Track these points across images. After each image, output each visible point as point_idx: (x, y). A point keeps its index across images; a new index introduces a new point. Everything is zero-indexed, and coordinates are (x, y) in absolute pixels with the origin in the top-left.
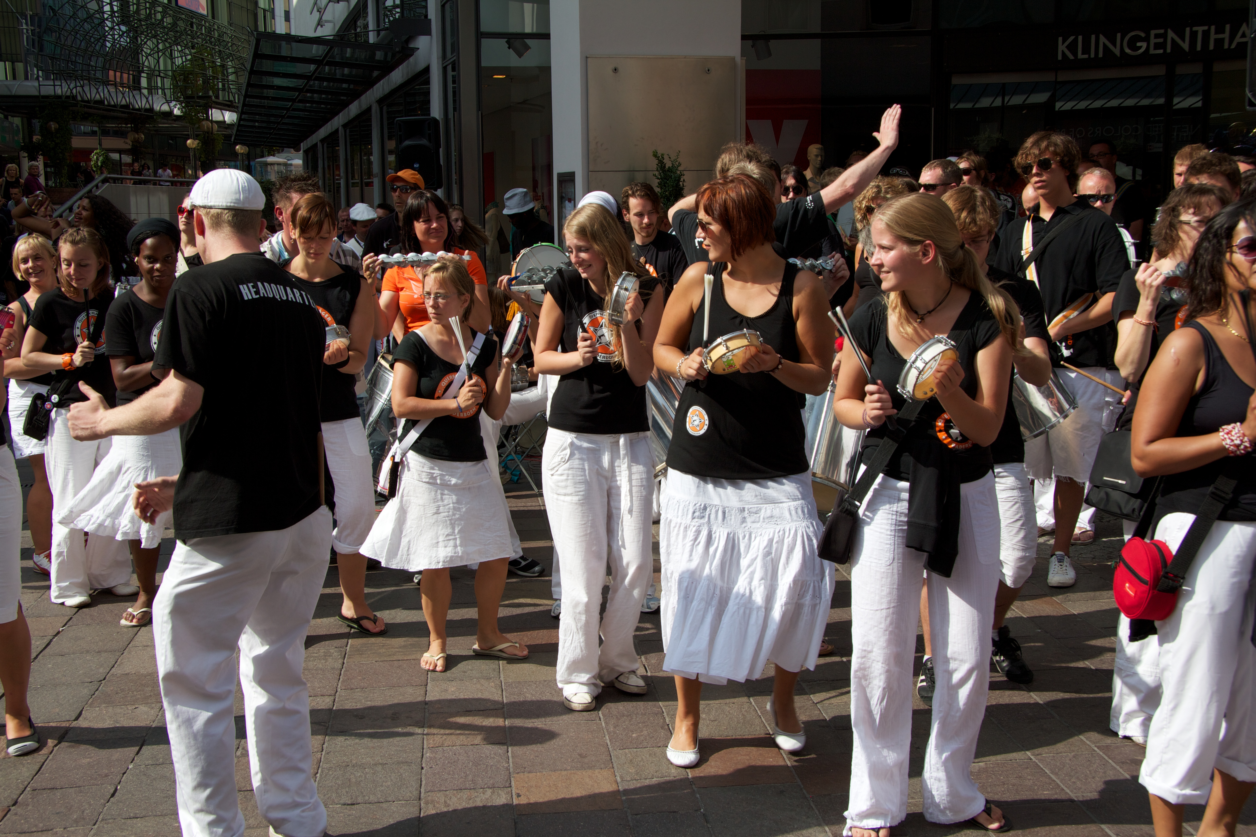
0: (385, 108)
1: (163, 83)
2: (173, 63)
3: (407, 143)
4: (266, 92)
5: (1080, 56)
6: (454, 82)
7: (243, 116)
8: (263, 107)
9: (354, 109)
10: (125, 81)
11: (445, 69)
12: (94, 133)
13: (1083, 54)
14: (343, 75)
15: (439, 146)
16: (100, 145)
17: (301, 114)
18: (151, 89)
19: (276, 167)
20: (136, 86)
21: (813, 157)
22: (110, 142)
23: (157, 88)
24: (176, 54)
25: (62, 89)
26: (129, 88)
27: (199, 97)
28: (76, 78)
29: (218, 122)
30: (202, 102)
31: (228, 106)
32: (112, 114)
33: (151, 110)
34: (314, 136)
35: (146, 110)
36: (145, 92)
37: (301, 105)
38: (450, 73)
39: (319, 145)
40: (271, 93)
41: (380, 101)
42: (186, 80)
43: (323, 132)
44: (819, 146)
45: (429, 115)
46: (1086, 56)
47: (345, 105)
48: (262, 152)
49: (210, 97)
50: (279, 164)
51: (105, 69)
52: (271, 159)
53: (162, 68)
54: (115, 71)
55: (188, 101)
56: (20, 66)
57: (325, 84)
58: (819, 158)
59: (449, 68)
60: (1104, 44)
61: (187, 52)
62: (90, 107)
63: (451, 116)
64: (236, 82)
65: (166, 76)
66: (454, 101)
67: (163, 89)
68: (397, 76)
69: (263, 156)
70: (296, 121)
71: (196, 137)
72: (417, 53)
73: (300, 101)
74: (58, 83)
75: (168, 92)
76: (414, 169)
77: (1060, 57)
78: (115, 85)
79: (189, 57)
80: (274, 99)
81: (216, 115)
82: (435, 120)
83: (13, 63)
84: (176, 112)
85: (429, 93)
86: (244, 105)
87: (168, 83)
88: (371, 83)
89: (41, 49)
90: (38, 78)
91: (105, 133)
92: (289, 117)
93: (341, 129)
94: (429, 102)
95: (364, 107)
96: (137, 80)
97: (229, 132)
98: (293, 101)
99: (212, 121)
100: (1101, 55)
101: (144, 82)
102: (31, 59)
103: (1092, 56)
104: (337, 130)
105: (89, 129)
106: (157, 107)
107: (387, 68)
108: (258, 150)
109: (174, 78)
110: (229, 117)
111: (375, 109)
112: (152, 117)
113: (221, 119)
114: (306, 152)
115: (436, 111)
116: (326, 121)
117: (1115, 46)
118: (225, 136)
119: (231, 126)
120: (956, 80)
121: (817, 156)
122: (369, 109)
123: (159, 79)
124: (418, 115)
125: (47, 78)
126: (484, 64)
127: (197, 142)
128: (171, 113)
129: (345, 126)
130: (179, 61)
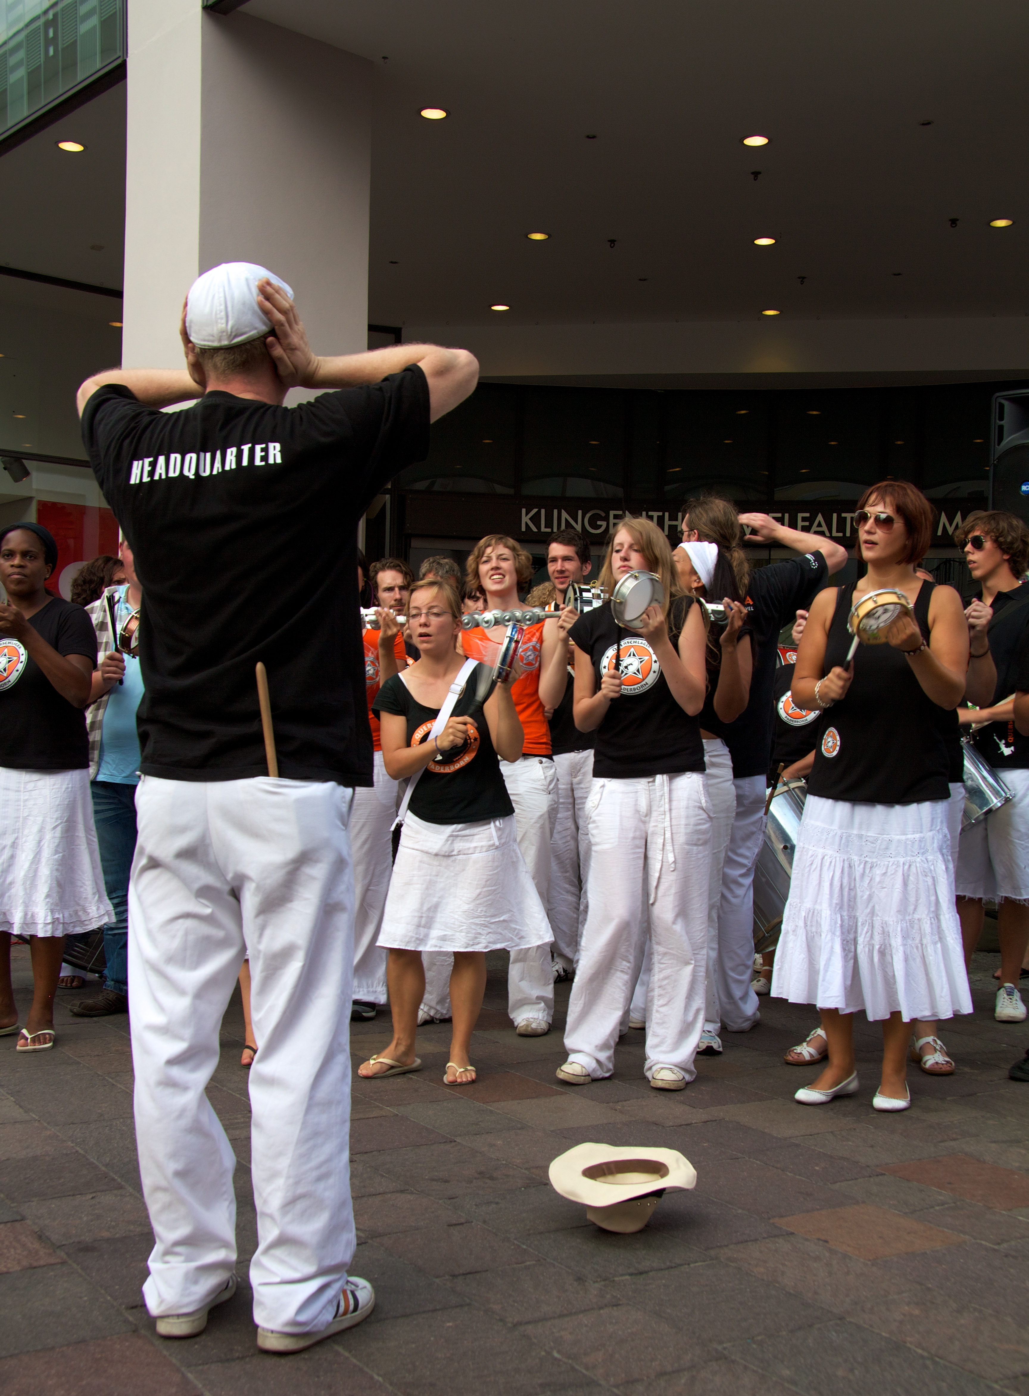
13: (546, 527)
77: (523, 529)
120: (416, 544)
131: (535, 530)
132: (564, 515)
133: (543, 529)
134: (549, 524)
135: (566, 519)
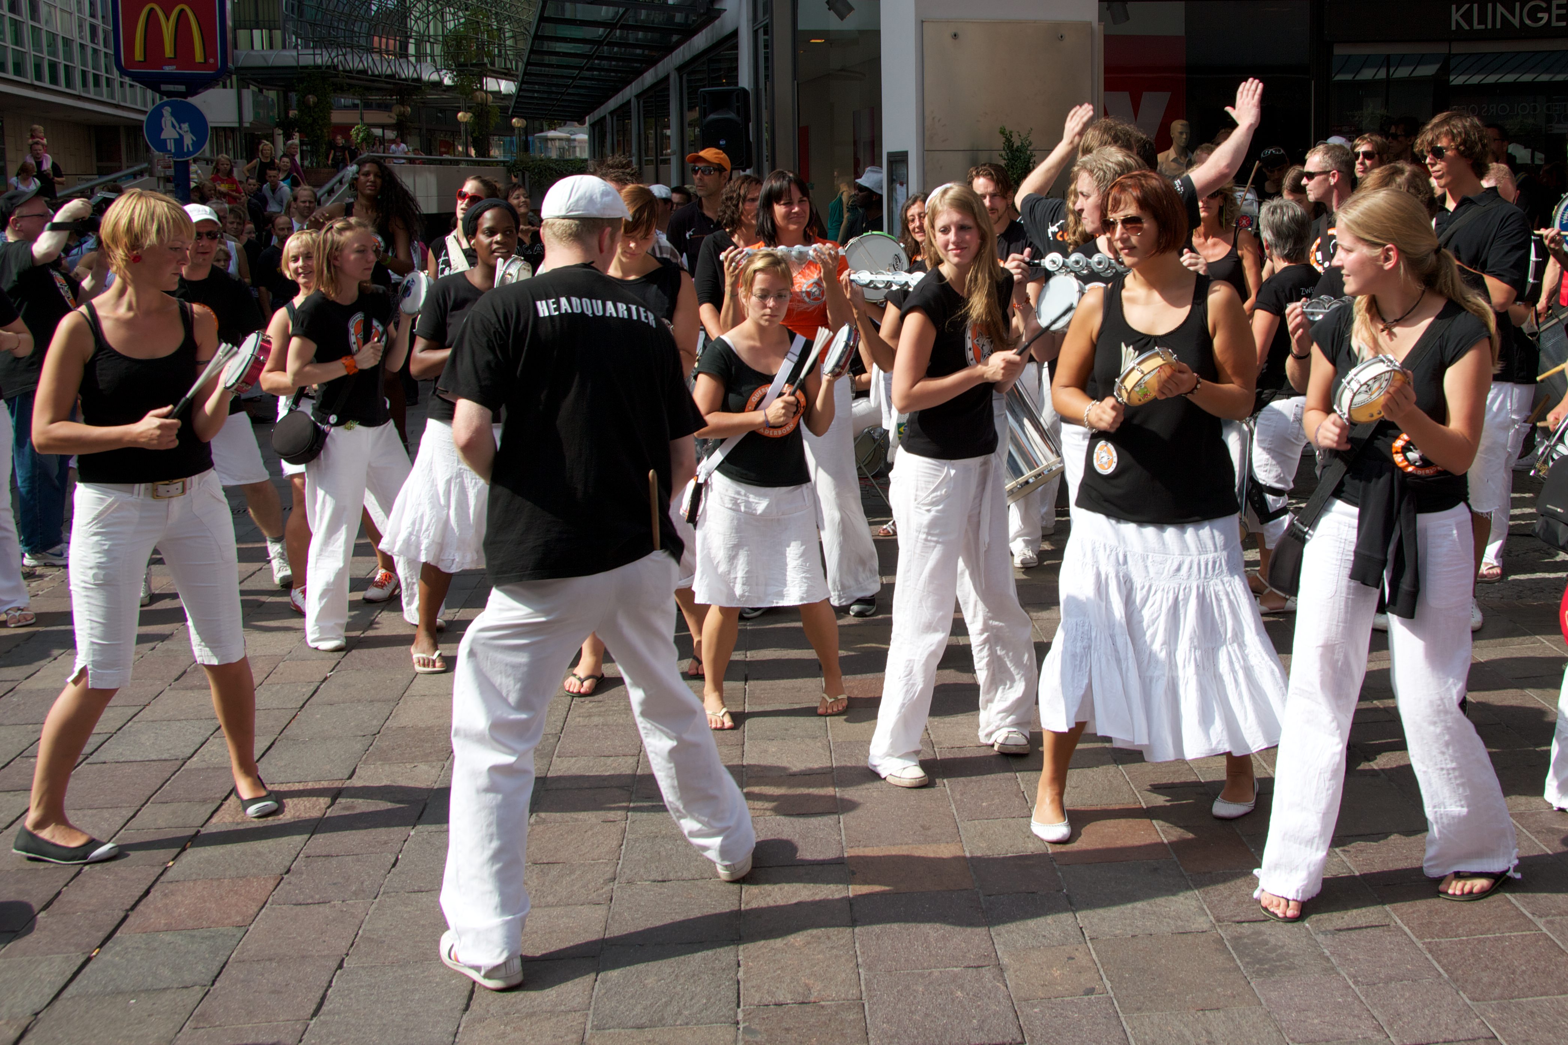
0: (685, 77)
1: (432, 49)
2: (443, 27)
3: (712, 116)
4: (547, 59)
5: (1476, 26)
6: (766, 47)
7: (524, 86)
8: (547, 76)
9: (649, 78)
10: (391, 48)
11: (756, 32)
12: (355, 106)
13: (1479, 24)
14: (637, 39)
15: (747, 120)
16: (362, 119)
17: (588, 83)
18: (420, 56)
19: (557, 143)
20: (403, 53)
21: (1177, 134)
22: (373, 116)
23: (426, 55)
24: (449, 17)
25: (322, 58)
26: (395, 55)
27: (473, 65)
28: (339, 46)
29: (492, 93)
30: (476, 69)
31: (506, 74)
32: (376, 85)
33: (419, 80)
34: (602, 107)
35: (414, 80)
36: (413, 59)
37: (587, 74)
38: (762, 37)
39: (608, 117)
40: (554, 60)
41: (680, 69)
42: (459, 45)
43: (613, 104)
44: (1184, 122)
45: (737, 84)
46: (1483, 27)
47: (640, 73)
48: (542, 126)
49: (485, 64)
50: (560, 139)
51: (369, 36)
52: (551, 134)
53: (432, 33)
54: (381, 37)
55: (460, 69)
56: (278, 34)
57: (616, 49)
58: (1184, 136)
59: (761, 31)
60: (1502, 14)
61: (460, 14)
62: (353, 78)
63: (762, 85)
64: (514, 48)
65: (436, 41)
66: (766, 68)
67: (432, 56)
68: (700, 41)
69: (542, 131)
70: (582, 91)
71: (468, 109)
72: (724, 15)
73: (588, 69)
74: (318, 51)
75: (438, 59)
76: (718, 147)
77: (1454, 28)
78: (380, 53)
79: (462, 20)
80: (559, 66)
81: (490, 84)
82: (744, 90)
83: (270, 30)
84: (447, 81)
85: (737, 59)
86: (525, 74)
87: (438, 49)
88: (670, 49)
89: (301, 14)
90: (296, 47)
91: (368, 106)
92: (575, 87)
93: (633, 100)
94: (736, 69)
95: (661, 75)
96: (404, 47)
97: (506, 103)
98: (581, 69)
99: (486, 92)
100: (1498, 26)
101: (412, 49)
102: (290, 26)
103: (1490, 26)
104: (629, 102)
105: (349, 102)
106: (425, 77)
107: (689, 32)
108: (537, 123)
109: (445, 43)
110: (506, 86)
111: (674, 78)
112: (420, 88)
113: (496, 88)
114: (593, 126)
115: (745, 80)
116: (617, 90)
117: (1514, 16)
118: (500, 107)
119: (508, 96)
120: (1339, 50)
121: (1181, 133)
122: (667, 78)
123: (428, 45)
124: (722, 85)
125: (307, 46)
126: (801, 27)
127: (469, 115)
128: (440, 83)
129: (638, 96)
130: (451, 25)
131: (1467, 27)
132: (1500, 8)
134: (1482, 20)
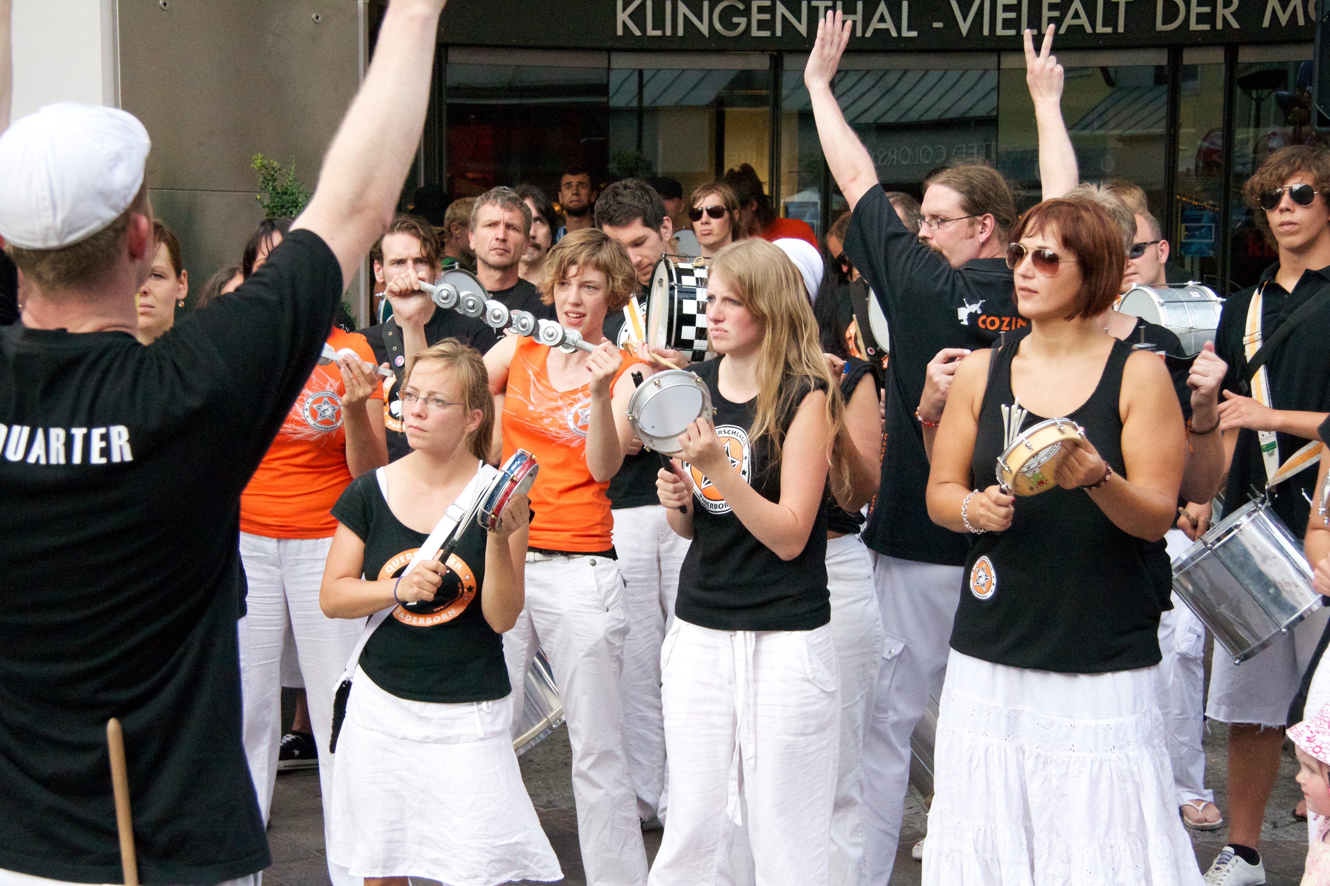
13: (654, 29)
46: (658, 33)
77: (620, 32)
100: (680, 32)
103: (668, 32)
117: (701, 20)
131: (637, 33)
132: (682, 9)
133: (650, 32)
134: (659, 23)
135: (685, 16)
